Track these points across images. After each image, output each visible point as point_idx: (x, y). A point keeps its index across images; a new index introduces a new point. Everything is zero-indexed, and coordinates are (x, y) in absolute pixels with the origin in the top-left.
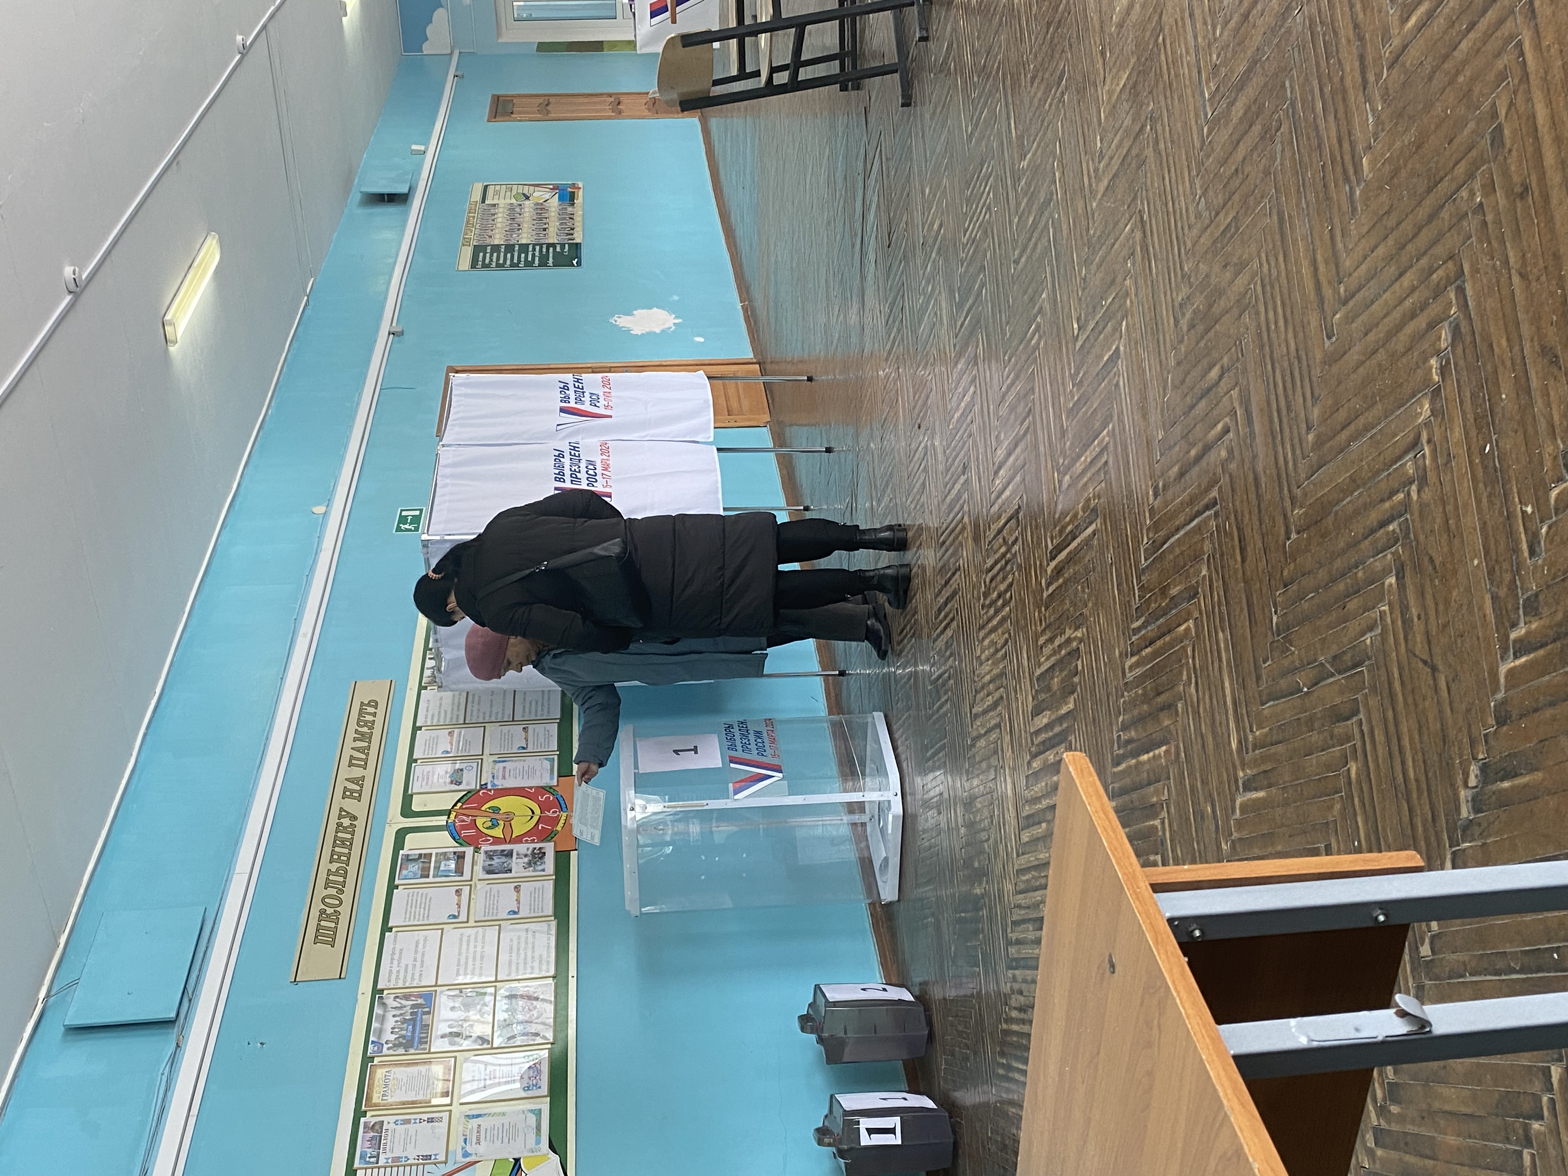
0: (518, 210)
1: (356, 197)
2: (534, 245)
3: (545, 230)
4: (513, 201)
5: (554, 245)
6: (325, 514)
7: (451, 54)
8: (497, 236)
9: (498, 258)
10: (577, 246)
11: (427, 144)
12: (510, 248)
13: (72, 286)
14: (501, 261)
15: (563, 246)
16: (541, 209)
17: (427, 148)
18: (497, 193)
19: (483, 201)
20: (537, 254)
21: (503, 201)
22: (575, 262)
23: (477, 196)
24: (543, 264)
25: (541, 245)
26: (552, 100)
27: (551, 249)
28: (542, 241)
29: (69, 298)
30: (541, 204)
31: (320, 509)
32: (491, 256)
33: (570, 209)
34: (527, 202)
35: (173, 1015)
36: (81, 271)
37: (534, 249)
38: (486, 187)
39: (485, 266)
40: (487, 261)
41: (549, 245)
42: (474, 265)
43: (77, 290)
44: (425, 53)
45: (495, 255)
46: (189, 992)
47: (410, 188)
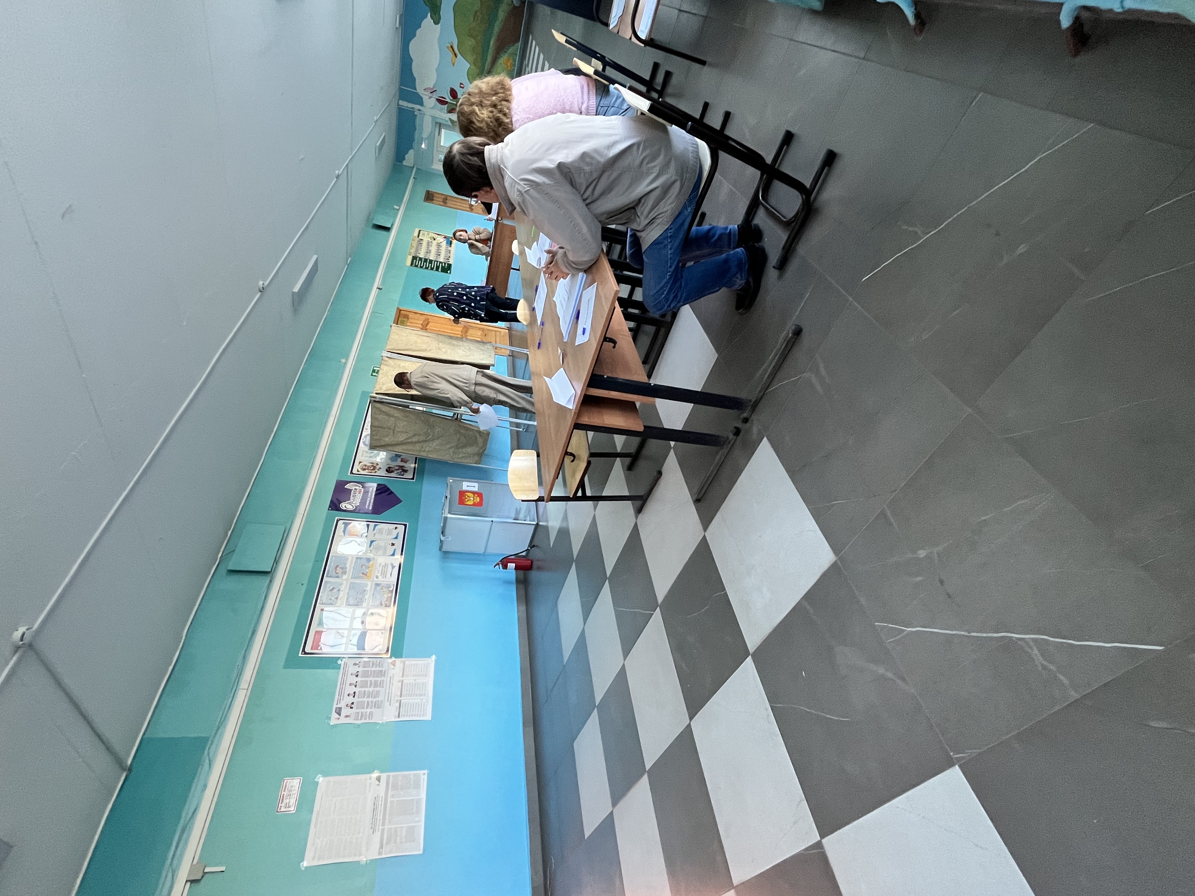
0: (430, 243)
1: (371, 224)
2: (435, 261)
3: (439, 255)
4: (429, 239)
6: (345, 363)
7: (413, 167)
8: (422, 254)
10: (450, 265)
12: (426, 260)
13: (261, 289)
14: (422, 265)
15: (445, 264)
16: (439, 245)
17: (400, 208)
18: (424, 234)
19: (418, 236)
20: (435, 265)
21: (426, 239)
22: (449, 272)
23: (416, 234)
24: (437, 270)
26: (448, 198)
27: (441, 264)
28: (438, 260)
29: (259, 294)
30: (439, 243)
31: (343, 361)
32: (419, 262)
33: (449, 248)
34: (434, 241)
35: (270, 570)
36: (265, 282)
38: (420, 231)
39: (416, 266)
42: (412, 265)
44: (404, 164)
46: (276, 561)
47: (392, 226)
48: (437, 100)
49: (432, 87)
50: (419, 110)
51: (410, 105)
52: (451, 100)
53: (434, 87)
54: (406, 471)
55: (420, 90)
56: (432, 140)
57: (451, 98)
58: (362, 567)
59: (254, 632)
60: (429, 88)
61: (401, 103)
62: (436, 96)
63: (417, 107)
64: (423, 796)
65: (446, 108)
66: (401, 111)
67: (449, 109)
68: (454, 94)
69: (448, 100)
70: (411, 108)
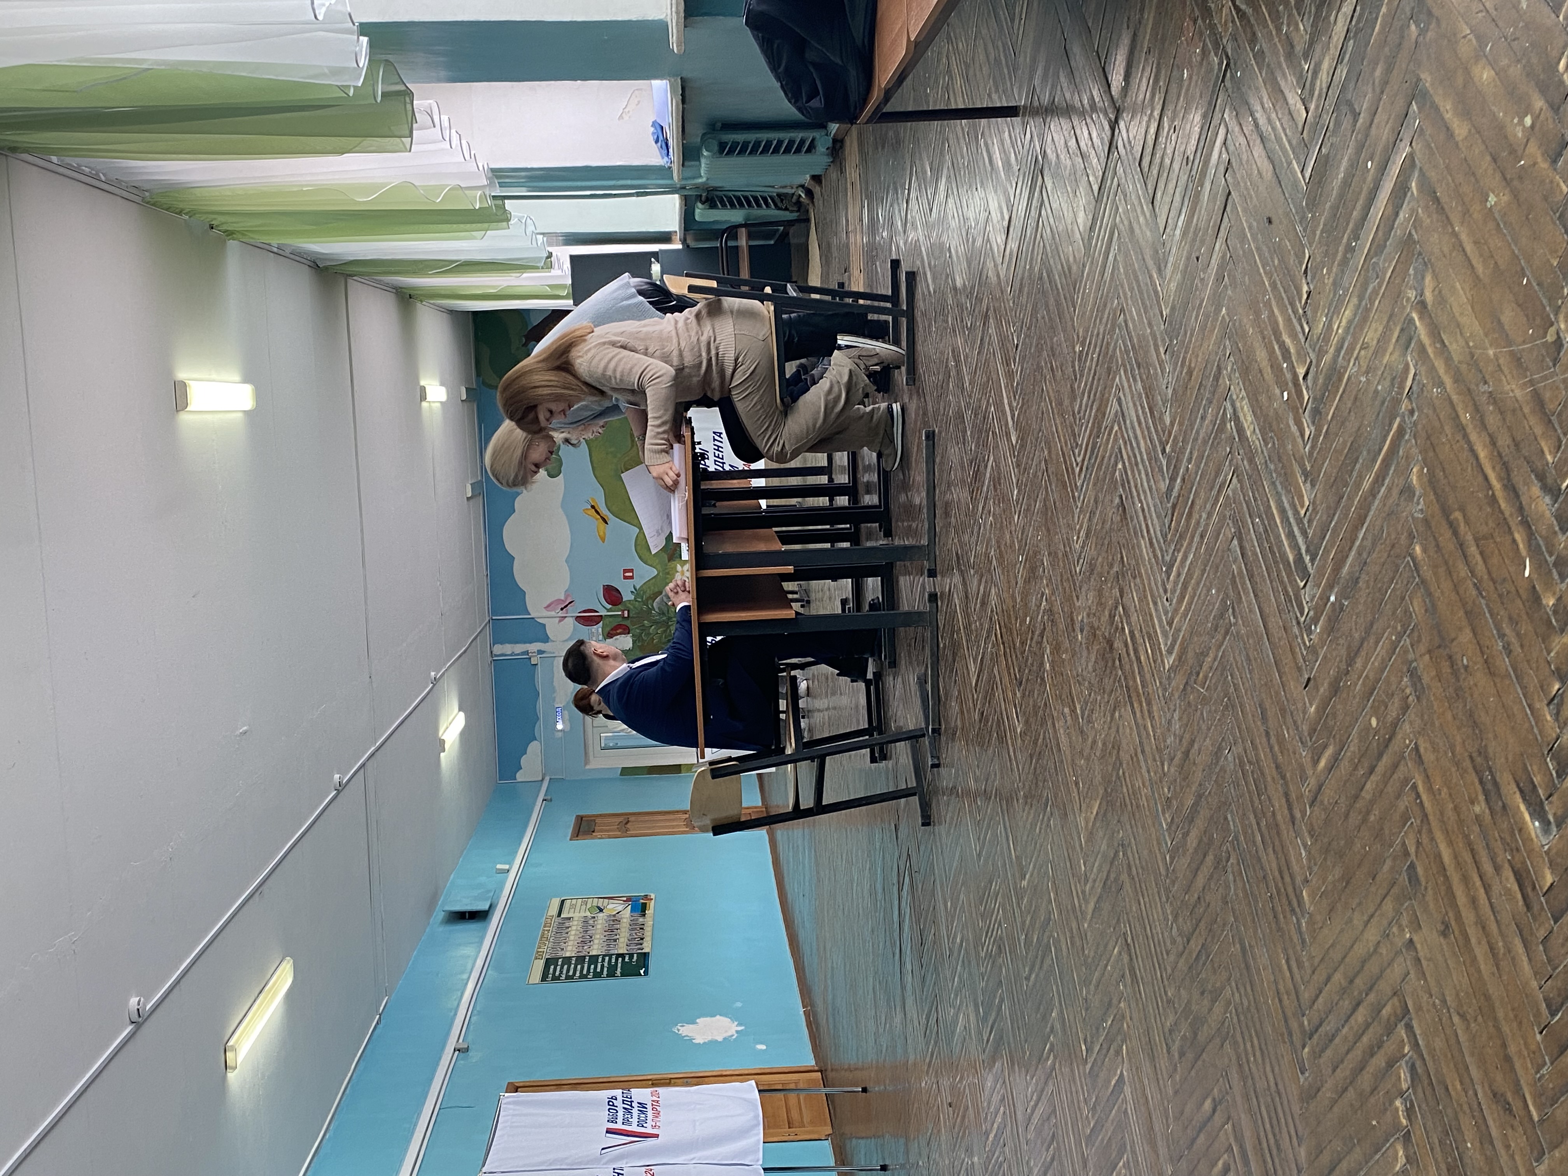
0: (591, 922)
1: (439, 915)
2: (604, 956)
3: (615, 940)
4: (588, 914)
5: (622, 956)
7: (542, 780)
8: (569, 948)
9: (568, 971)
10: (645, 956)
11: (511, 863)
12: (580, 960)
13: (135, 1018)
14: (571, 973)
15: (631, 956)
16: (613, 921)
17: (511, 868)
18: (573, 907)
19: (559, 915)
20: (606, 964)
21: (577, 913)
22: (642, 972)
23: (554, 910)
24: (612, 974)
25: (610, 956)
26: (632, 819)
27: (620, 959)
28: (612, 952)
29: (130, 1028)
30: (614, 916)
32: (562, 968)
33: (641, 920)
34: (601, 915)
36: (147, 1000)
37: (603, 960)
38: (563, 902)
39: (555, 978)
40: (557, 973)
41: (619, 956)
42: (544, 978)
43: (139, 1021)
44: (519, 780)
45: (566, 967)
47: (491, 906)
48: (578, 618)
49: (563, 598)
50: (540, 652)
51: (519, 648)
52: (608, 610)
53: (567, 597)
55: (536, 609)
57: (609, 606)
60: (559, 601)
61: (498, 649)
62: (574, 611)
63: (533, 647)
65: (600, 630)
66: (499, 665)
67: (608, 629)
68: (612, 595)
69: (603, 613)
70: (523, 653)
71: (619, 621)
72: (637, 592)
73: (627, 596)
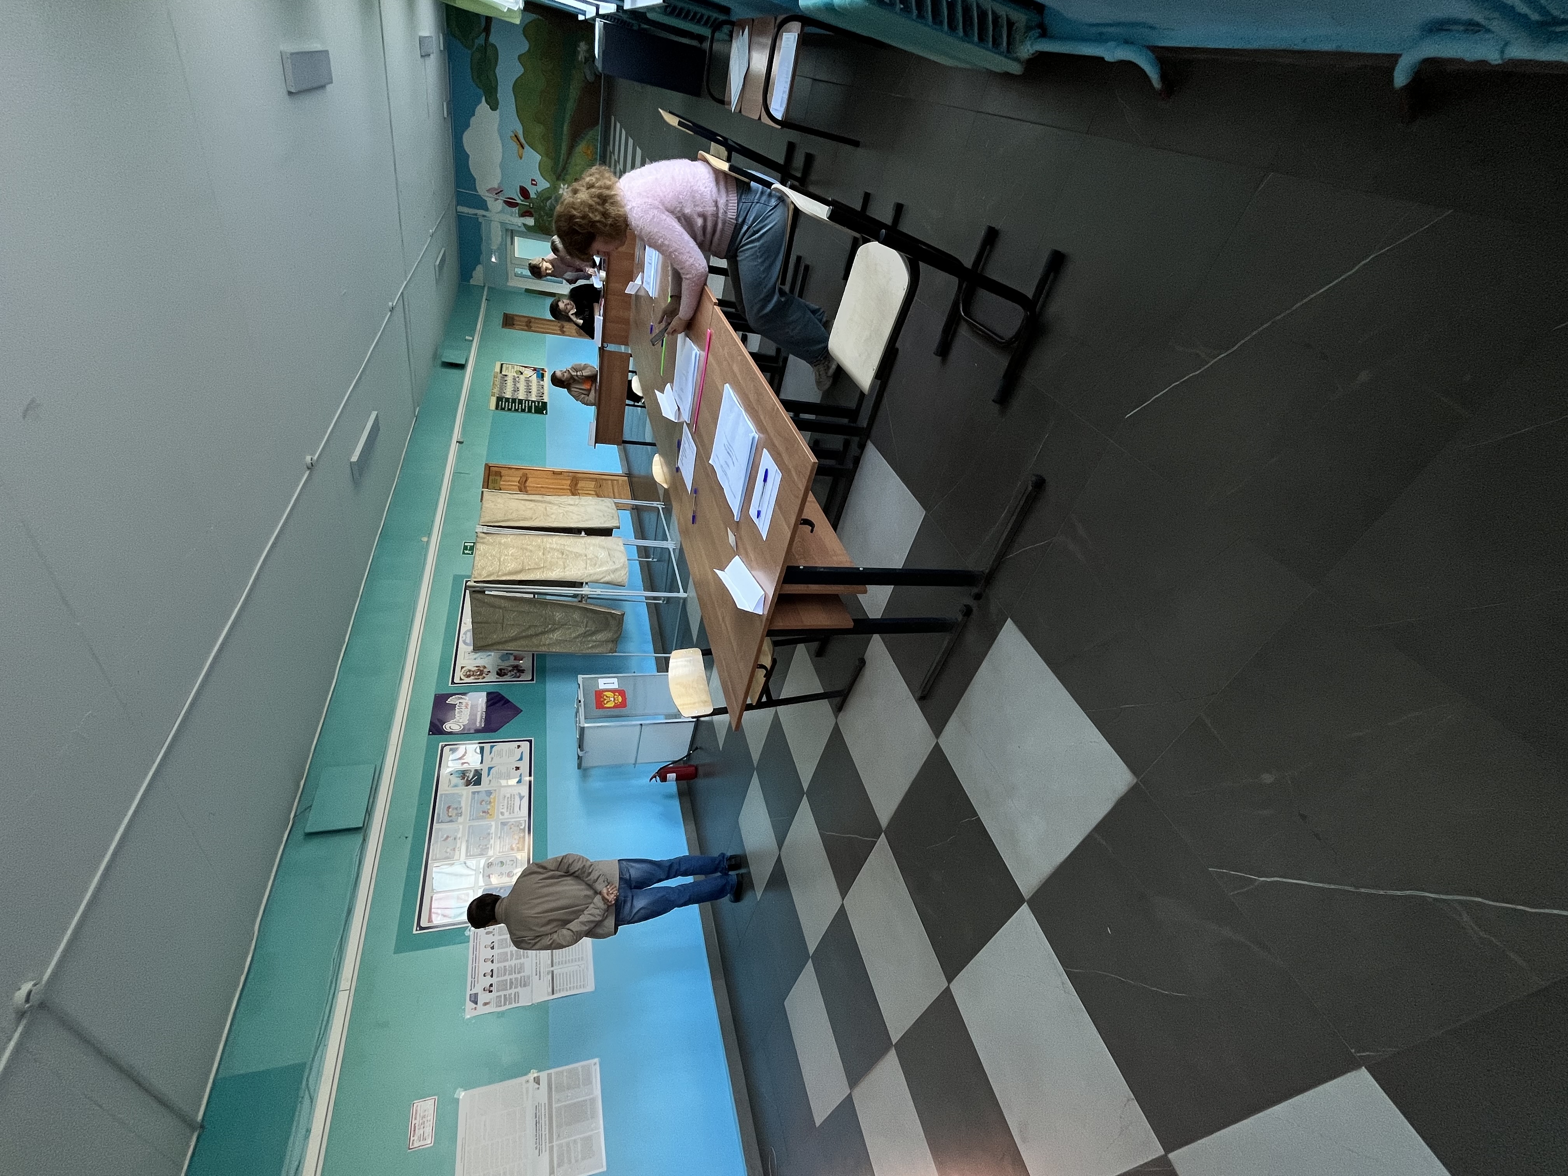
0: (517, 379)
1: (439, 362)
2: (525, 401)
3: (530, 392)
4: (516, 375)
5: (534, 402)
6: (428, 542)
7: (484, 286)
8: (508, 393)
9: (508, 406)
10: (546, 403)
11: (473, 337)
12: (514, 400)
14: (510, 407)
15: (539, 402)
16: (528, 381)
17: (473, 339)
18: (507, 368)
19: (501, 373)
20: (527, 405)
21: (511, 374)
22: (544, 412)
23: (498, 369)
24: (530, 411)
25: (529, 401)
26: (532, 320)
27: (533, 404)
28: (529, 399)
30: (528, 378)
31: (425, 539)
32: (505, 404)
33: (542, 383)
34: (521, 376)
35: (362, 826)
37: (525, 403)
38: (502, 364)
39: (503, 409)
40: (503, 406)
42: (497, 408)
44: (472, 285)
45: (507, 403)
46: (369, 812)
47: (466, 362)
48: (505, 202)
49: (497, 187)
50: (484, 216)
51: (472, 211)
52: (522, 201)
53: (499, 187)
54: (523, 671)
55: (482, 190)
56: (505, 251)
57: (521, 198)
58: (481, 804)
59: (350, 912)
60: (495, 189)
61: (460, 209)
62: (502, 198)
63: (481, 212)
64: (597, 1092)
65: (517, 211)
66: (460, 219)
67: (521, 212)
68: (524, 192)
69: (519, 201)
70: (473, 214)
71: (527, 209)
72: (538, 194)
73: (533, 195)
